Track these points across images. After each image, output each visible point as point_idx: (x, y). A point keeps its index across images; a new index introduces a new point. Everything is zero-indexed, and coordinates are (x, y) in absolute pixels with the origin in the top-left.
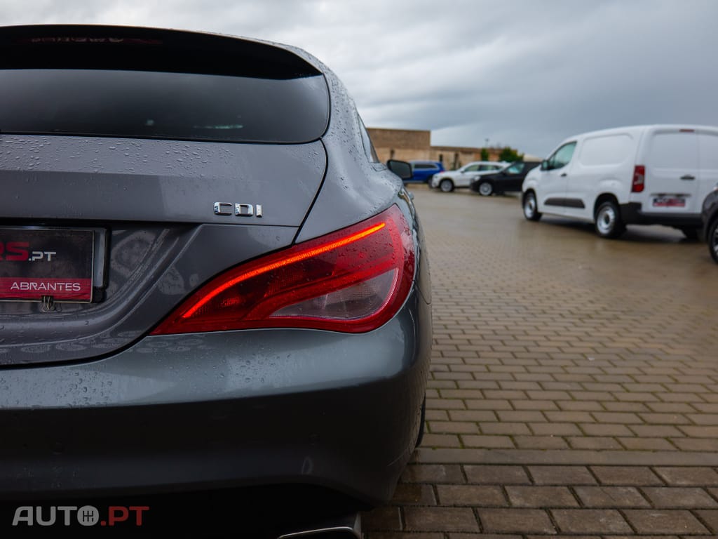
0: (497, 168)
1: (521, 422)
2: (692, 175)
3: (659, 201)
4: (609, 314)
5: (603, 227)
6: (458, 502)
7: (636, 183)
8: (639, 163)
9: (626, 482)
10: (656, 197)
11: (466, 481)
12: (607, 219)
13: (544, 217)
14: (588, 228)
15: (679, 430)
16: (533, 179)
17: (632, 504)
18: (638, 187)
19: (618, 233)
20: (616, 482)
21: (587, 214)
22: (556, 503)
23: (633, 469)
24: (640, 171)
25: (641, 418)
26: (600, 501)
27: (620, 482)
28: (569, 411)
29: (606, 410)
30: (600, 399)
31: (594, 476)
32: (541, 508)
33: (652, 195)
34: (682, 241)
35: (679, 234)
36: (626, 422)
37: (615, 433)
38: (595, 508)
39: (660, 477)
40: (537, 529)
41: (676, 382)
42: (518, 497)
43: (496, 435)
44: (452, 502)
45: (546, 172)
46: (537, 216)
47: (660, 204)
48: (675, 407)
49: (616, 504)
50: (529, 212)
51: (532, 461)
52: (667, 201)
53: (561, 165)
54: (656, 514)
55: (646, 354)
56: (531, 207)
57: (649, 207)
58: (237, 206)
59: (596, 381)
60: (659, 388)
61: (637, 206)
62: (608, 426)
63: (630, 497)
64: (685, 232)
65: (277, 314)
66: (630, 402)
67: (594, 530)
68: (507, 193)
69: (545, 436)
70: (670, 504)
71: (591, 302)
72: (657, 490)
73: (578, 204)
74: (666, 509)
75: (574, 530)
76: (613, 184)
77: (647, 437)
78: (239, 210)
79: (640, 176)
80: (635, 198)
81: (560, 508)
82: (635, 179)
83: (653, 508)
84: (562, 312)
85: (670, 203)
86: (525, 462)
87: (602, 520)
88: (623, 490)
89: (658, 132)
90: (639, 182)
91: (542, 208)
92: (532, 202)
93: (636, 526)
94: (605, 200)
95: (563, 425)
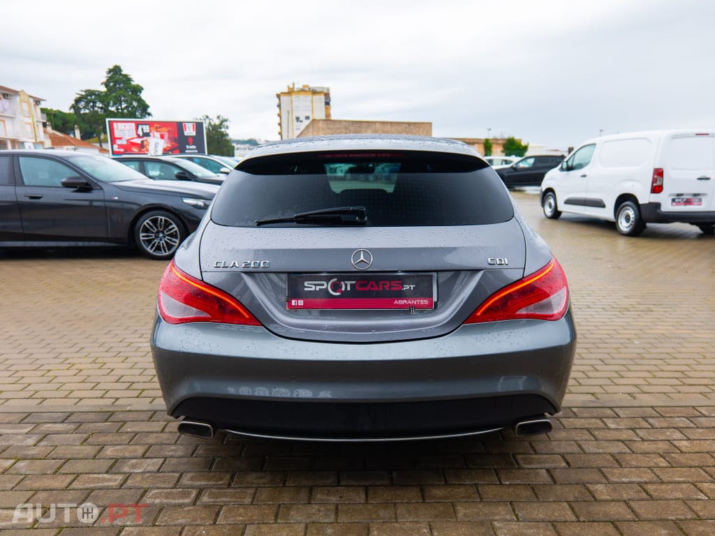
0: (507, 162)
1: (597, 385)
2: (708, 176)
3: (677, 200)
4: (644, 307)
5: (624, 226)
6: (577, 426)
7: (654, 185)
8: (657, 166)
9: (679, 415)
10: (674, 197)
11: (576, 416)
12: (628, 218)
13: (563, 215)
14: (609, 226)
15: (709, 388)
16: (551, 179)
17: (685, 426)
18: (657, 189)
19: (639, 231)
20: (672, 415)
21: (607, 213)
22: (638, 426)
23: (682, 409)
24: (659, 173)
25: (681, 381)
26: (665, 425)
27: (676, 415)
28: (628, 378)
29: (655, 377)
30: (650, 370)
31: (657, 412)
32: (628, 429)
33: (671, 195)
34: (700, 237)
35: (696, 229)
36: (671, 384)
37: (665, 391)
38: (661, 428)
39: (701, 413)
40: (629, 438)
41: (705, 357)
42: (612, 424)
43: (582, 393)
44: (573, 427)
45: (565, 172)
46: (556, 215)
47: (679, 203)
48: (706, 374)
49: (675, 426)
50: (549, 211)
51: (615, 406)
52: (684, 200)
53: (580, 166)
54: (700, 430)
55: (679, 338)
56: (550, 206)
57: (667, 207)
58: (497, 260)
59: (643, 358)
60: (691, 362)
61: (658, 205)
62: (659, 386)
63: (682, 422)
64: (701, 228)
65: (519, 312)
66: (672, 371)
67: (664, 438)
68: (517, 188)
69: (616, 393)
70: (708, 425)
71: (626, 297)
72: (699, 419)
73: (599, 204)
74: (706, 428)
75: (652, 439)
76: (633, 186)
77: (688, 393)
78: (498, 263)
79: (659, 178)
80: (655, 198)
81: (640, 429)
82: (654, 181)
83: (698, 428)
84: (604, 307)
85: (688, 202)
86: (611, 406)
87: (668, 434)
88: (678, 419)
89: (675, 137)
90: (658, 183)
91: (562, 207)
92: (552, 201)
93: (688, 436)
94: (625, 199)
95: (627, 387)
